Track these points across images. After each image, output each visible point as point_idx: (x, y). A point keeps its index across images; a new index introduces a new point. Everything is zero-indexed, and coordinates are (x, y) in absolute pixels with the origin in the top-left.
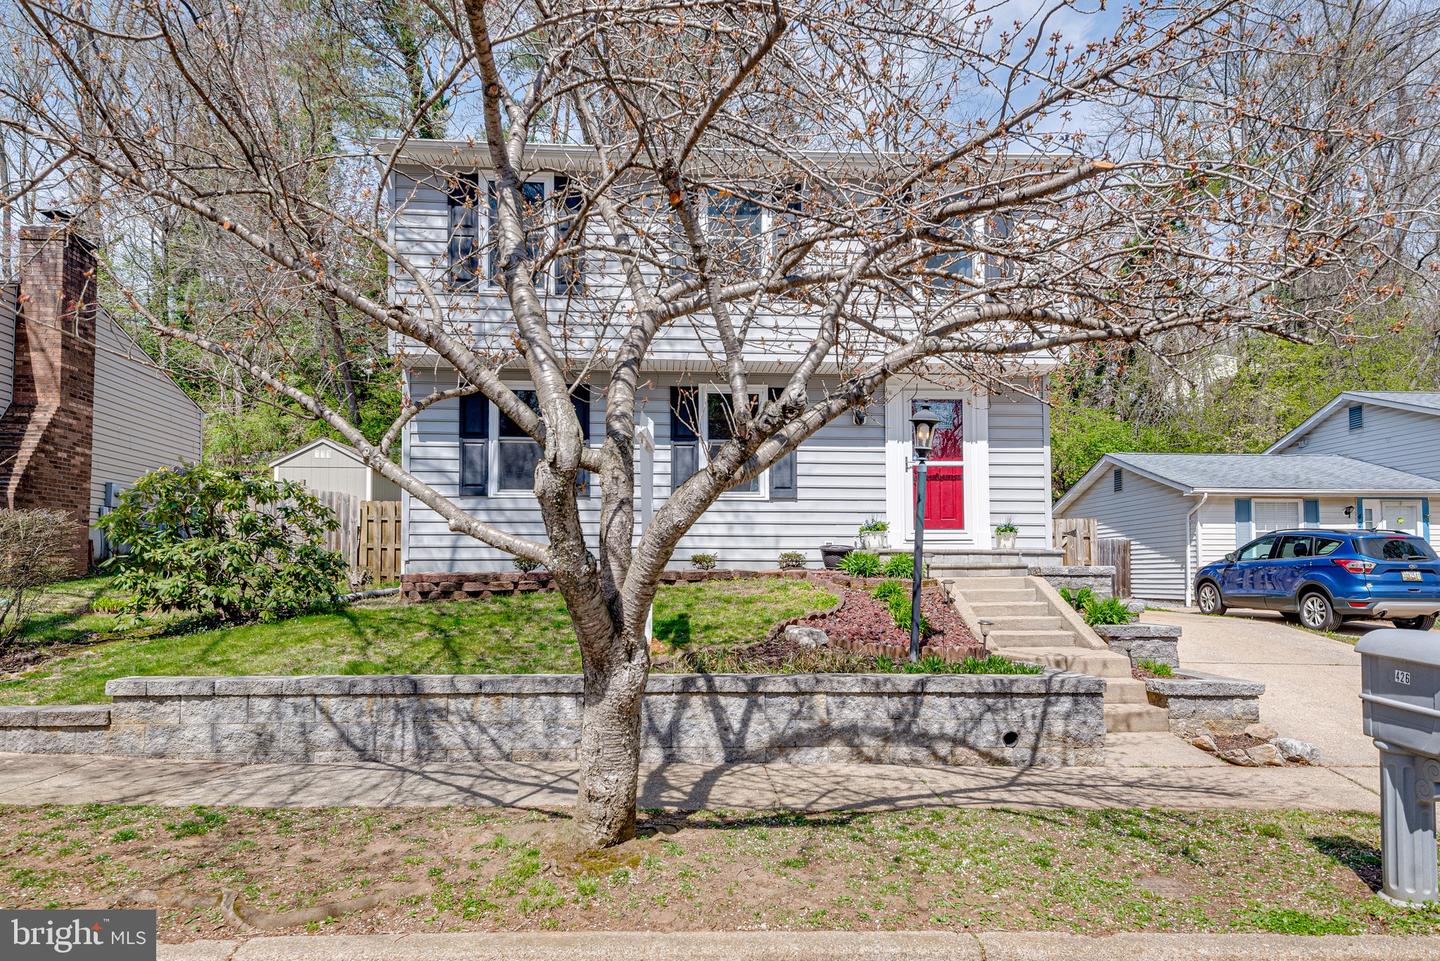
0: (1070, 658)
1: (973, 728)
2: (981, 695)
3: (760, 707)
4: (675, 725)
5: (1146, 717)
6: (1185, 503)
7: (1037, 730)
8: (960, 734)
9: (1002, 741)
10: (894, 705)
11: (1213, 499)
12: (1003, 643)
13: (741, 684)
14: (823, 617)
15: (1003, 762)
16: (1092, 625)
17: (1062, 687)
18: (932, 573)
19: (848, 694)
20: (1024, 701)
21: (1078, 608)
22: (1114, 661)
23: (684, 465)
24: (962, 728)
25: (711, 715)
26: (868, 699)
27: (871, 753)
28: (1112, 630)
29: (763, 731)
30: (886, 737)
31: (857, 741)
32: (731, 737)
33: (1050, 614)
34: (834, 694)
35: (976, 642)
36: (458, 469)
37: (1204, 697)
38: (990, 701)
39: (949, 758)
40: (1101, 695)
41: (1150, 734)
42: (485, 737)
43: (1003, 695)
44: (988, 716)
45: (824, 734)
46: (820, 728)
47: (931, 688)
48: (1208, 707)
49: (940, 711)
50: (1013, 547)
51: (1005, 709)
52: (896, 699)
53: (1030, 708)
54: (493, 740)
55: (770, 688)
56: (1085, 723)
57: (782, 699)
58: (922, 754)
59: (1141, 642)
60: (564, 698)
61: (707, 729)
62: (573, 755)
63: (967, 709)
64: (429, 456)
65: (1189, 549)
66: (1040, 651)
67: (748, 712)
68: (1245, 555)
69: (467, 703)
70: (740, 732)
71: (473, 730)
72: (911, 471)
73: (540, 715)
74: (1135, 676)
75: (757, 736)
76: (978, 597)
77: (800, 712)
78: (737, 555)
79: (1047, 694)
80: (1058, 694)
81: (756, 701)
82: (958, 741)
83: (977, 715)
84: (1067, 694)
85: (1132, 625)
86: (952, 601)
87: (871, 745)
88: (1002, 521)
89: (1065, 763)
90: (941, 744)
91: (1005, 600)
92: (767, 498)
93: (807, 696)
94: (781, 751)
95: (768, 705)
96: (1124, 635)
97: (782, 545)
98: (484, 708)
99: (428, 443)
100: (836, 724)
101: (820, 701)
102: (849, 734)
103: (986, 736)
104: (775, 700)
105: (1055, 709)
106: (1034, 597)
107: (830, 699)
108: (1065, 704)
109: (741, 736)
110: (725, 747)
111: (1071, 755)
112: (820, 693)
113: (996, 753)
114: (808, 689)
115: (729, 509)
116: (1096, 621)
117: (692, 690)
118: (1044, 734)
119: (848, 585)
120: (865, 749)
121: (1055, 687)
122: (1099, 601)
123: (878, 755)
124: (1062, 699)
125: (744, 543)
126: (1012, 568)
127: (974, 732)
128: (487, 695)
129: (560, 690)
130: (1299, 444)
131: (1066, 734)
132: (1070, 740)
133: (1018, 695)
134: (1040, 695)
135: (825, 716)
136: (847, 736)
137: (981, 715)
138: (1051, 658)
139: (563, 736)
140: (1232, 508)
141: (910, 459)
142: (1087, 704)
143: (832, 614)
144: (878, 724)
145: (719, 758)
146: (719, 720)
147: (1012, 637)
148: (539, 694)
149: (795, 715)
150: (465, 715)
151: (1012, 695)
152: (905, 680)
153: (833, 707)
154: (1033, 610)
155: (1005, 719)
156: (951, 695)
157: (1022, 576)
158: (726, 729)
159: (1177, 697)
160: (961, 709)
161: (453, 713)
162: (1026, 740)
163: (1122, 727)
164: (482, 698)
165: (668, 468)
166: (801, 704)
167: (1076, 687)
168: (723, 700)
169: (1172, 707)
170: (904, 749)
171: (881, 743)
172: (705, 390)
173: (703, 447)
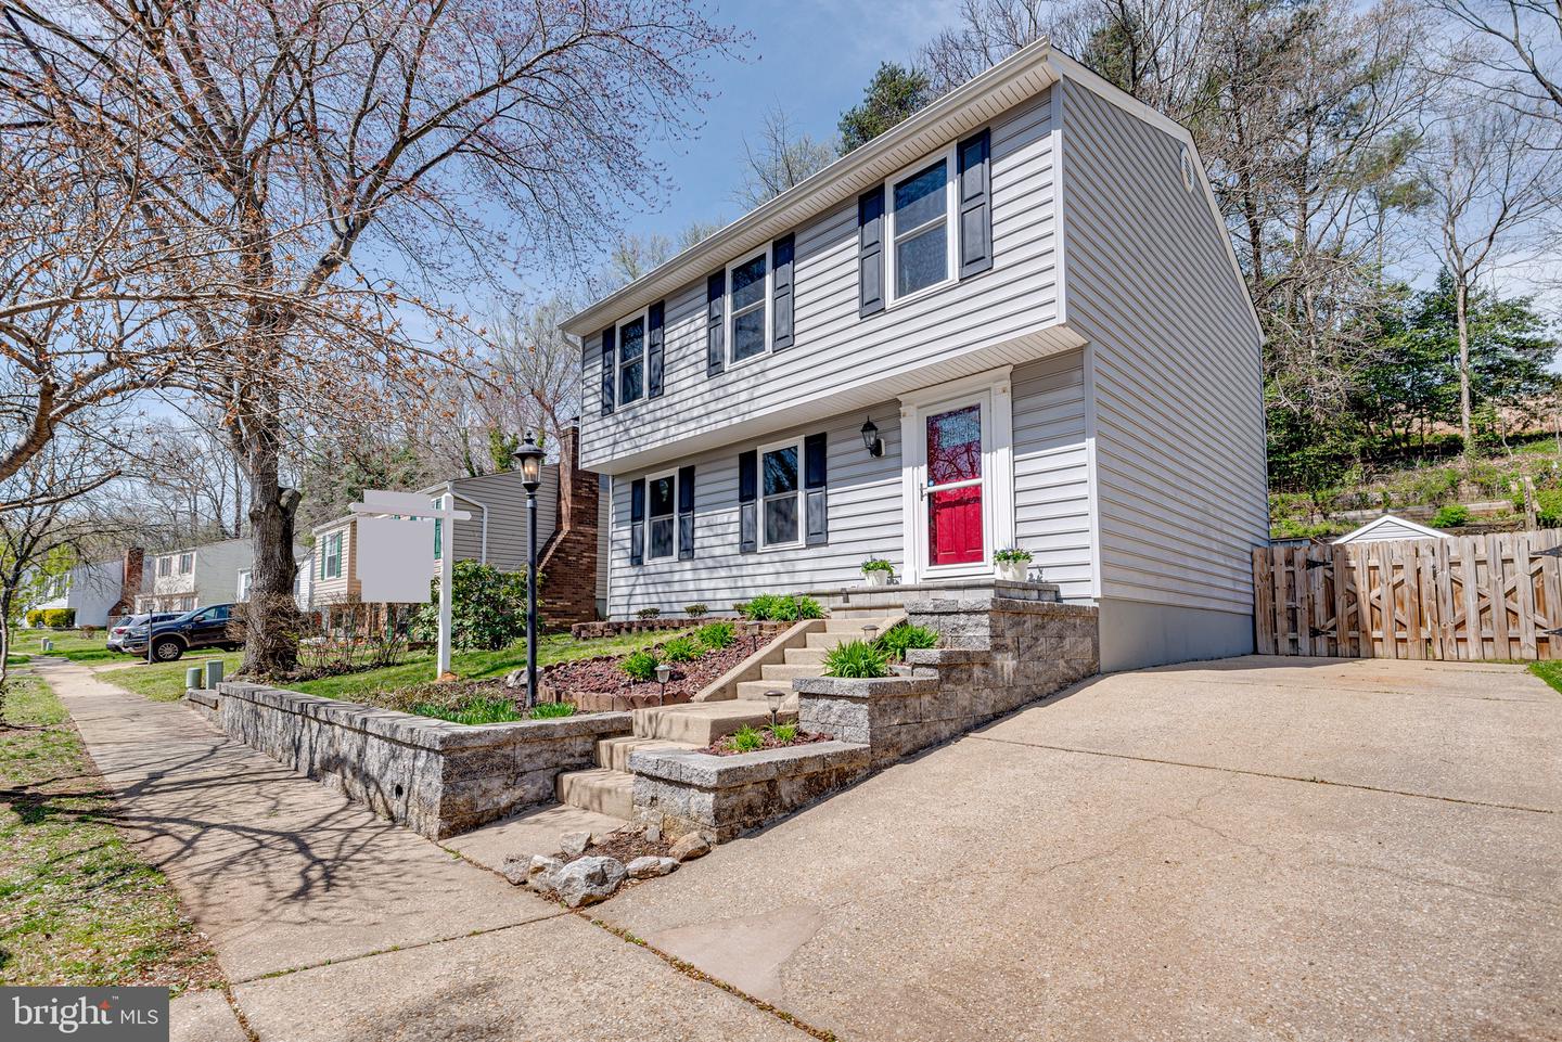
1: (384, 774)
3: (321, 732)
5: (614, 796)
8: (378, 779)
9: (394, 792)
10: (359, 741)
15: (392, 816)
17: (419, 739)
20: (406, 751)
23: (747, 522)
24: (380, 772)
25: (309, 735)
26: (351, 734)
27: (348, 786)
30: (354, 772)
31: (345, 772)
34: (341, 726)
37: (663, 780)
38: (394, 747)
39: (373, 802)
45: (337, 762)
46: (336, 756)
47: (368, 727)
48: (667, 796)
49: (374, 752)
51: (399, 757)
53: (408, 759)
55: (320, 717)
56: (430, 784)
58: (364, 794)
67: (318, 735)
70: (314, 752)
72: (926, 498)
75: (318, 757)
80: (420, 748)
84: (423, 748)
87: (349, 777)
89: (419, 829)
90: (373, 787)
92: (804, 545)
94: (323, 773)
101: (337, 731)
102: (344, 765)
103: (388, 785)
104: (326, 727)
105: (418, 763)
107: (340, 730)
108: (424, 758)
110: (310, 764)
111: (423, 821)
112: (336, 724)
113: (390, 805)
115: (778, 559)
118: (412, 791)
120: (346, 781)
121: (415, 737)
123: (350, 789)
124: (422, 753)
127: (384, 778)
132: (422, 803)
133: (403, 743)
134: (411, 746)
135: (338, 746)
137: (389, 761)
141: (925, 486)
142: (433, 762)
145: (307, 770)
149: (330, 742)
153: (341, 738)
155: (397, 769)
158: (311, 748)
160: (382, 752)
162: (404, 794)
165: (737, 527)
166: (332, 733)
168: (312, 723)
169: (634, 789)
171: (352, 777)
172: (762, 450)
173: (760, 502)
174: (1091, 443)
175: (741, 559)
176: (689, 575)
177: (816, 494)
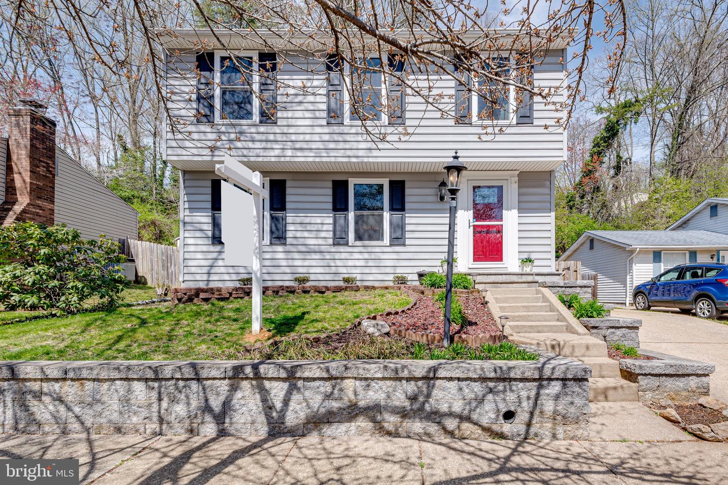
0: (562, 343)
1: (477, 407)
2: (483, 379)
3: (298, 389)
4: (227, 406)
5: (620, 390)
6: (626, 253)
7: (531, 409)
8: (466, 412)
9: (501, 418)
10: (411, 387)
11: (642, 251)
12: (518, 330)
13: (282, 371)
14: (397, 313)
15: (502, 436)
16: (578, 318)
17: (552, 373)
18: (477, 286)
19: (373, 379)
20: (521, 385)
21: (570, 307)
22: (595, 345)
23: (340, 225)
24: (468, 407)
25: (258, 396)
26: (389, 383)
27: (391, 428)
28: (593, 322)
29: (301, 410)
30: (404, 414)
31: (379, 418)
32: (274, 414)
33: (551, 311)
34: (361, 379)
35: (498, 330)
36: (210, 229)
37: (666, 375)
38: (491, 384)
39: (457, 432)
40: (586, 380)
41: (624, 404)
42: (70, 414)
43: (504, 380)
44: (490, 397)
45: (352, 412)
46: (349, 407)
47: (441, 373)
48: (669, 383)
49: (449, 393)
50: (531, 270)
51: (505, 391)
52: (413, 383)
53: (526, 391)
54: (77, 417)
55: (307, 374)
56: (572, 403)
57: (317, 383)
58: (433, 428)
59: (613, 330)
60: (136, 382)
61: (255, 408)
62: (142, 430)
63: (473, 391)
64: (194, 221)
65: (628, 277)
66: (541, 337)
67: (289, 393)
68: (662, 279)
69: (57, 386)
70: (282, 410)
71: (62, 409)
72: (472, 228)
73: (115, 397)
74: (610, 356)
75: (295, 414)
76: (505, 300)
77: (332, 393)
78: (371, 277)
79: (540, 379)
80: (550, 379)
81: (295, 385)
82: (464, 418)
83: (481, 396)
84: (557, 379)
85: (606, 318)
86: (486, 303)
87: (391, 420)
88: (525, 256)
89: (554, 437)
90: (450, 420)
91: (522, 302)
92: (388, 244)
93: (339, 381)
94: (316, 427)
95: (306, 388)
96: (601, 325)
97: (397, 272)
98: (70, 390)
99: (194, 214)
100: (362, 404)
101: (349, 384)
102: (373, 412)
103: (487, 414)
104: (312, 384)
105: (547, 391)
106: (541, 300)
107: (358, 383)
108: (556, 387)
109: (283, 412)
110: (269, 423)
111: (560, 430)
112: (349, 378)
113: (495, 428)
114: (338, 375)
115: (366, 251)
116: (581, 316)
117: (241, 376)
118: (537, 412)
119: (423, 293)
120: (386, 425)
121: (547, 372)
122: (583, 302)
123: (397, 430)
124: (553, 383)
125: (374, 270)
126: (528, 283)
127: (478, 410)
128: (73, 380)
129: (130, 376)
130: (683, 225)
131: (555, 412)
132: (559, 418)
133: (515, 380)
134: (534, 380)
135: (352, 397)
136: (371, 414)
137: (484, 396)
138: (548, 342)
139: (135, 414)
140: (651, 256)
141: (471, 221)
142: (574, 387)
143: (403, 311)
144: (397, 403)
145: (263, 431)
146: (264, 400)
147: (524, 326)
148: (114, 380)
149: (328, 396)
150: (55, 396)
151: (511, 380)
152: (421, 366)
153: (360, 390)
154: (540, 309)
155: (504, 400)
156: (459, 379)
157: (534, 287)
158: (270, 408)
159: (645, 375)
160: (467, 391)
161: (46, 394)
162: (522, 417)
163: (601, 398)
164: (69, 382)
165: (331, 228)
166: (334, 387)
167: (565, 373)
168: (267, 384)
169: (641, 383)
170: (419, 424)
171: (399, 419)
172: (352, 182)
173: (351, 215)
174: (553, 214)
175: (333, 249)
176: (281, 256)
177: (397, 216)
